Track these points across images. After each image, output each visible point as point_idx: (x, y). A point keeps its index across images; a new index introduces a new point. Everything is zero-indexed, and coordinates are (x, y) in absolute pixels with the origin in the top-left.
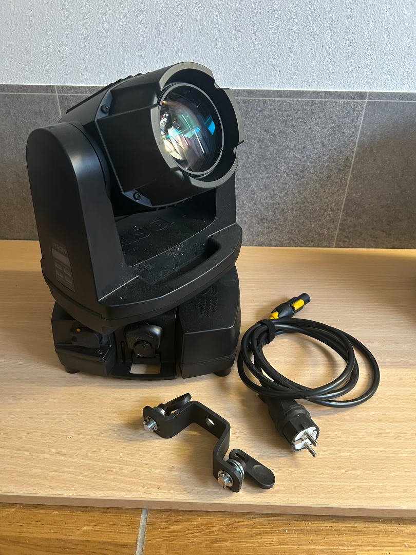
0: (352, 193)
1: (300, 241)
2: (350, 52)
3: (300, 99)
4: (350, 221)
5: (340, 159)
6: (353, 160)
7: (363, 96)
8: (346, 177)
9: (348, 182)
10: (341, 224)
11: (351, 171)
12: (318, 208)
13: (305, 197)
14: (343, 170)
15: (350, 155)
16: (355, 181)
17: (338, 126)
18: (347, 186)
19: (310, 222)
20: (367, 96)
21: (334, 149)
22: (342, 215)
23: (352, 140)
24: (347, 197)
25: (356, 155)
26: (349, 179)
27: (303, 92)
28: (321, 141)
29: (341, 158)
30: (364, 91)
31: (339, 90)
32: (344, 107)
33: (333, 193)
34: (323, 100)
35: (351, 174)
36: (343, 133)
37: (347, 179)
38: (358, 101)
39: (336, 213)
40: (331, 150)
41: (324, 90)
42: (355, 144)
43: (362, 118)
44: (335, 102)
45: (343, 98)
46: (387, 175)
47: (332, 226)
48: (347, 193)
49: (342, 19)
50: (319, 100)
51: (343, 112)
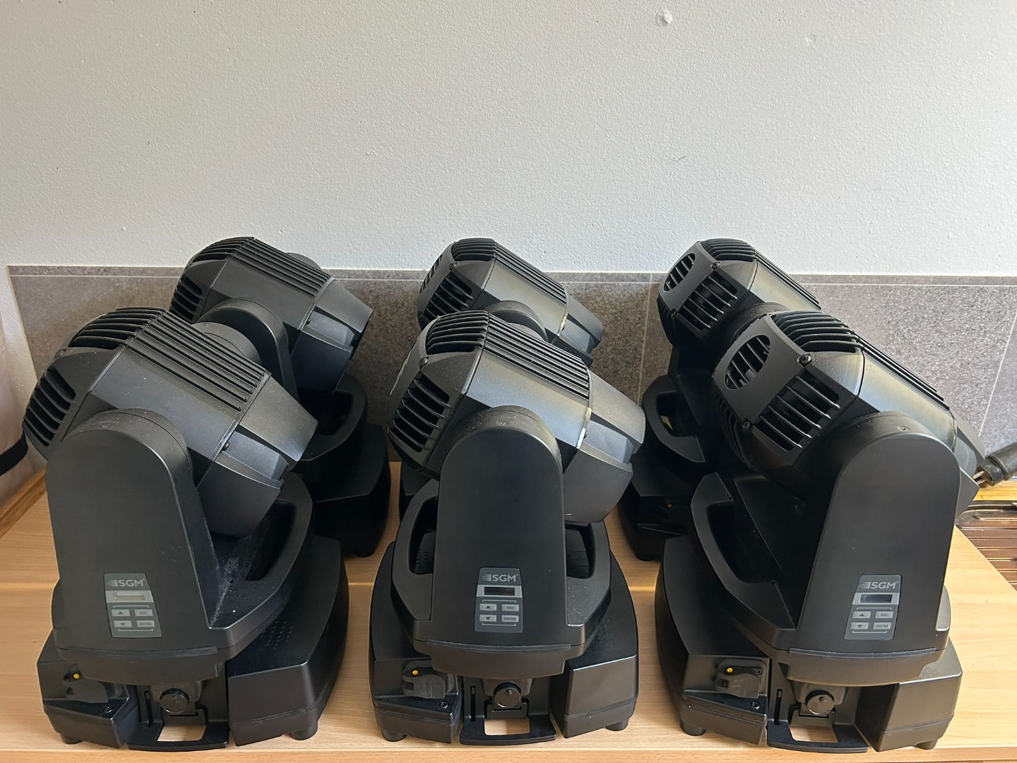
2: (625, 230)
3: (571, 283)
5: (627, 350)
6: (643, 351)
7: (645, 278)
8: (637, 372)
9: (640, 378)
14: (633, 363)
15: (638, 344)
17: (621, 312)
20: (651, 278)
21: (619, 338)
23: (639, 328)
25: (646, 344)
26: (641, 374)
27: (574, 275)
29: (628, 348)
30: (646, 272)
31: (617, 272)
32: (625, 290)
34: (600, 283)
36: (627, 319)
38: (641, 283)
40: (614, 339)
41: (599, 272)
43: (648, 301)
44: (614, 285)
45: (623, 281)
49: (612, 198)
50: (593, 283)
51: (624, 296)
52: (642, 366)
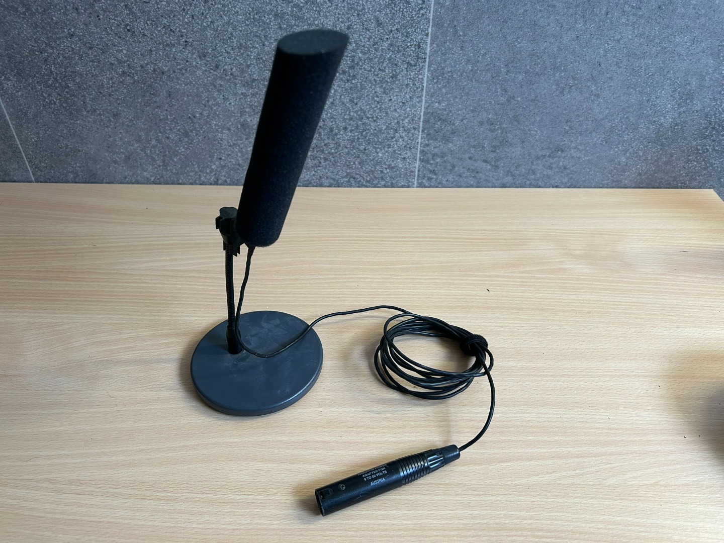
0: (432, 102)
1: (364, 179)
4: (435, 148)
5: (408, 47)
6: (429, 49)
8: (420, 77)
9: (425, 85)
10: (422, 152)
11: (427, 67)
12: (384, 128)
13: (361, 110)
14: (415, 66)
15: (422, 39)
16: (436, 83)
18: (424, 90)
19: (376, 148)
21: (397, 29)
22: (422, 138)
23: (423, 15)
24: (427, 108)
25: (431, 39)
26: (425, 79)
28: (375, 17)
29: (409, 44)
33: (404, 103)
35: (428, 71)
37: (423, 79)
39: (413, 135)
40: (391, 31)
42: (429, 22)
46: (484, 74)
47: (409, 154)
48: (426, 102)
52: (426, 70)
